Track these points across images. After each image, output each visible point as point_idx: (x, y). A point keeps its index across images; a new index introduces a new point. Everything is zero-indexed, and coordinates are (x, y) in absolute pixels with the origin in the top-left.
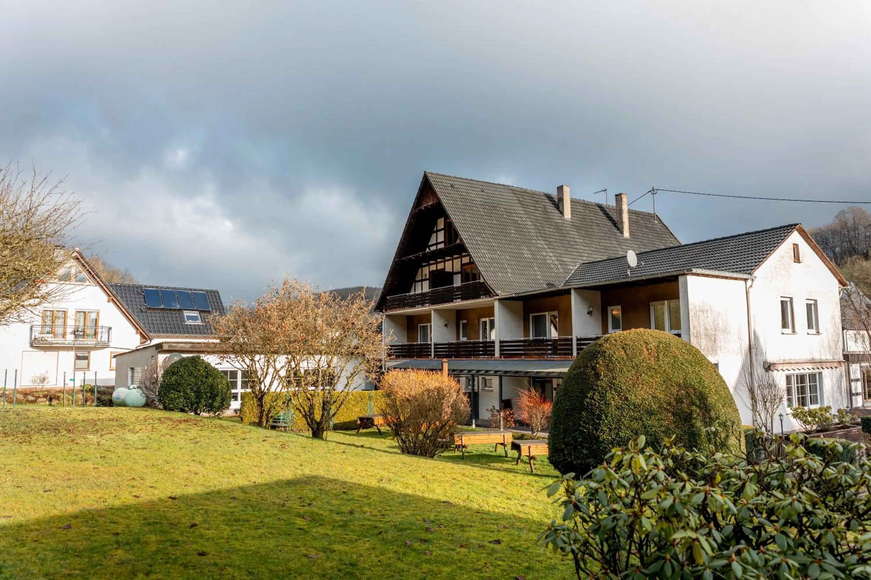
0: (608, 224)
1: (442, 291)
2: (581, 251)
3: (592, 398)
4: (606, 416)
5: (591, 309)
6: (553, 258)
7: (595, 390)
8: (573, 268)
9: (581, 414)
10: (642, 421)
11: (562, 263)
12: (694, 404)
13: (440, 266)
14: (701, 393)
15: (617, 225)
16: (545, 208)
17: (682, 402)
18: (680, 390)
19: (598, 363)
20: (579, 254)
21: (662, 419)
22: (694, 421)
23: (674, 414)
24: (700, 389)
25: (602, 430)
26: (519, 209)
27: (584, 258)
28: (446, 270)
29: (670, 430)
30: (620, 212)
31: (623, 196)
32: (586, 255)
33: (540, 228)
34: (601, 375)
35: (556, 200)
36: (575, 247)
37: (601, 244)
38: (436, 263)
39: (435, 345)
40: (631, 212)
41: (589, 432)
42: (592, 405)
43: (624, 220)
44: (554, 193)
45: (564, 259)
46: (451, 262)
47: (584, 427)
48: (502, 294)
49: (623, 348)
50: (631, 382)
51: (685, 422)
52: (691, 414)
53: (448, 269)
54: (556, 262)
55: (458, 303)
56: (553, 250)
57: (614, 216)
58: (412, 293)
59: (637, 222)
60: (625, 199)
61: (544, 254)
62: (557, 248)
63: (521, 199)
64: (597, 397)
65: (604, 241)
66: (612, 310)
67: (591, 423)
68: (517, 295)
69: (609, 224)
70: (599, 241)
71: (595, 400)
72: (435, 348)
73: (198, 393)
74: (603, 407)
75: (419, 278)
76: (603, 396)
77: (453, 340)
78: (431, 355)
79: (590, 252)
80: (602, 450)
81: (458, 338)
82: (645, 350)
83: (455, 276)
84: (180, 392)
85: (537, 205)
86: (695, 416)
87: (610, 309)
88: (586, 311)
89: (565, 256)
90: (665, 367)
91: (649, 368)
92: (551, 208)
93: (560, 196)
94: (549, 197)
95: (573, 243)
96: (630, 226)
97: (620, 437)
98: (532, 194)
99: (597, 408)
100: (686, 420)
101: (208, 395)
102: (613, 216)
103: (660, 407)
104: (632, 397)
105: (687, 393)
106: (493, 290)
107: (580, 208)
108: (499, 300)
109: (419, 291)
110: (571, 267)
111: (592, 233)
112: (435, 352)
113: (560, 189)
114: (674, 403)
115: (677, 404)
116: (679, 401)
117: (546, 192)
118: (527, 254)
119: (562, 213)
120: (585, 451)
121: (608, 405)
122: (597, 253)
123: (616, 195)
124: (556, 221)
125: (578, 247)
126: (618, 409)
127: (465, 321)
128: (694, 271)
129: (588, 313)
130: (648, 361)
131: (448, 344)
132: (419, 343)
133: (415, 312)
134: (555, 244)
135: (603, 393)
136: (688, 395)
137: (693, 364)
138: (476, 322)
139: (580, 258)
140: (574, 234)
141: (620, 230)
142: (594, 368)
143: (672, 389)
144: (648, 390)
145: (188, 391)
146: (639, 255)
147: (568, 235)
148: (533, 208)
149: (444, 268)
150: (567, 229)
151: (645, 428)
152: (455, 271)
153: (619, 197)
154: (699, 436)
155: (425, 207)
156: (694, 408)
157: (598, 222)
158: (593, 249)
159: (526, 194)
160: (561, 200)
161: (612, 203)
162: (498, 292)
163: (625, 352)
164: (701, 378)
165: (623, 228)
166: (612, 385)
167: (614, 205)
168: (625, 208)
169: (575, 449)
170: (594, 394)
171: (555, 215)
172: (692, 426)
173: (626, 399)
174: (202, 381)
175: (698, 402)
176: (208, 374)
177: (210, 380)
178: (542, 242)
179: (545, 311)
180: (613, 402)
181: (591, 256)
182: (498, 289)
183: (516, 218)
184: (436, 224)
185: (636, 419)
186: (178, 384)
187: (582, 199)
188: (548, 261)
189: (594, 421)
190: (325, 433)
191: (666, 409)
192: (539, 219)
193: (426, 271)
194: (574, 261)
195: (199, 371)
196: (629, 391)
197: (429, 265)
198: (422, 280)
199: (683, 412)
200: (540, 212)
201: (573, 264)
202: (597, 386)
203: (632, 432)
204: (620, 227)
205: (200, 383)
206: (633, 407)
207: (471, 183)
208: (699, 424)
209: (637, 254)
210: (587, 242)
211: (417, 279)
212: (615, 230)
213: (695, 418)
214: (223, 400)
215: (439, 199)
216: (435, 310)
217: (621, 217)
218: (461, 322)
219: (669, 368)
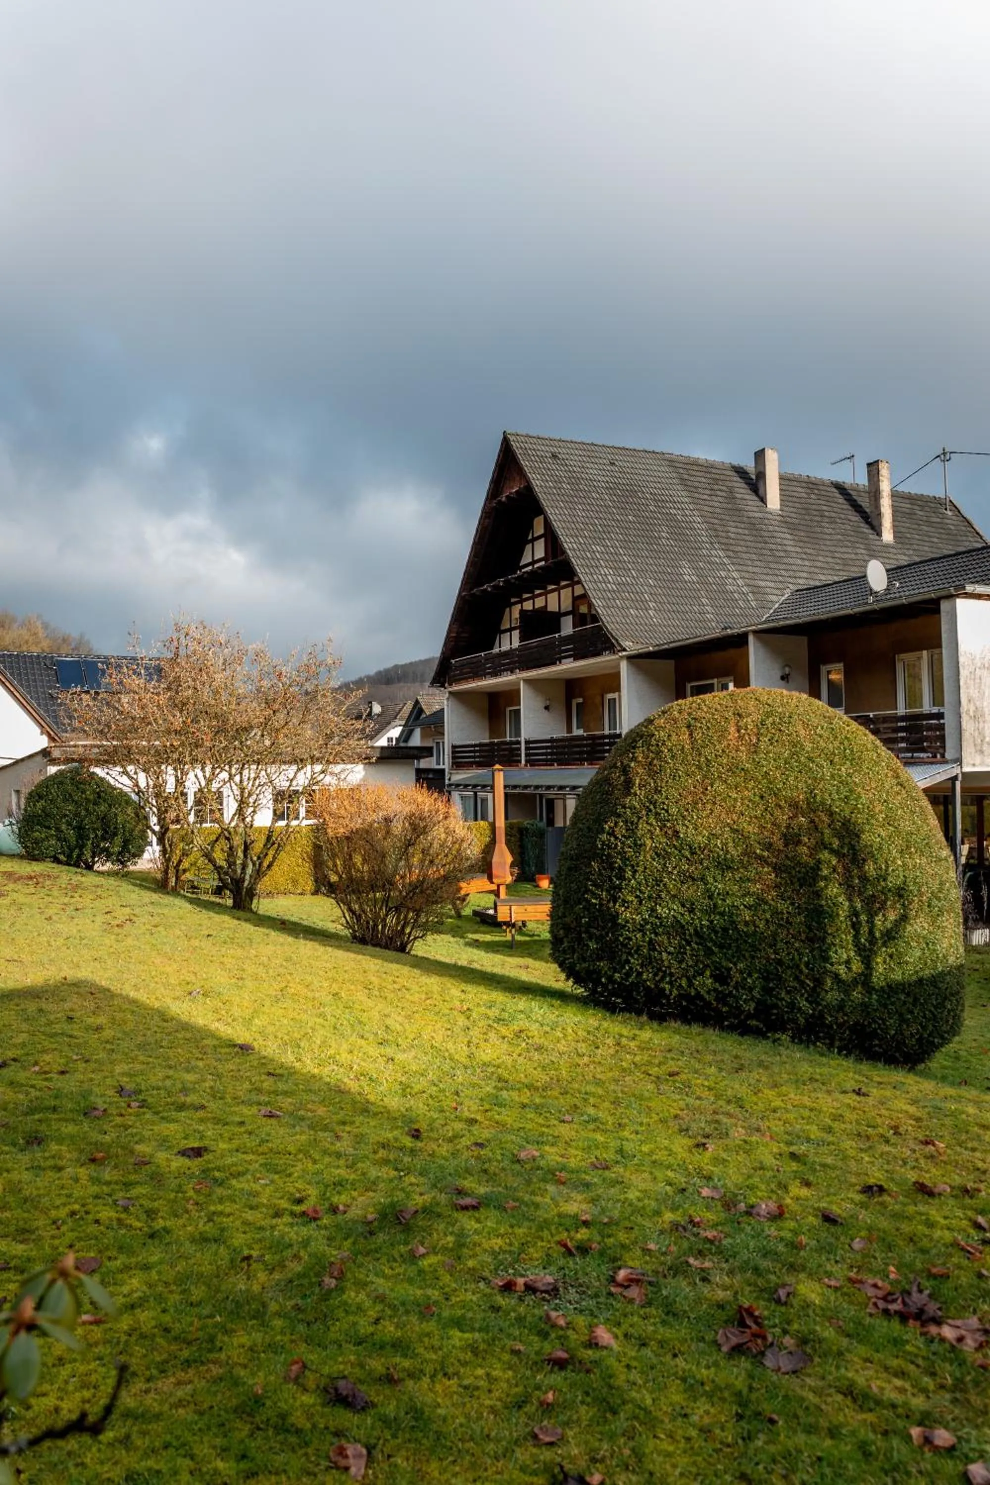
0: (853, 518)
1: (536, 647)
2: (794, 568)
3: (612, 834)
4: (635, 872)
5: (787, 670)
6: (740, 582)
7: (619, 816)
8: (777, 600)
9: (590, 866)
10: (706, 884)
11: (757, 591)
12: (824, 845)
13: (539, 603)
14: (846, 823)
15: (871, 521)
16: (731, 491)
17: (799, 842)
18: (796, 816)
19: (634, 759)
20: (791, 573)
21: (749, 880)
22: (822, 884)
23: (776, 869)
24: (847, 813)
25: (624, 901)
26: (682, 495)
27: (801, 581)
28: (549, 609)
29: (766, 903)
30: (875, 494)
31: (881, 465)
32: (804, 575)
33: (719, 528)
34: (634, 784)
35: (754, 477)
36: (786, 560)
37: (836, 555)
38: (533, 598)
39: (527, 742)
40: (895, 495)
41: (601, 905)
42: (609, 847)
43: (883, 510)
44: (749, 464)
45: (762, 584)
46: (556, 593)
47: (593, 893)
48: (631, 646)
49: (688, 727)
50: (690, 799)
51: (801, 886)
52: (817, 868)
53: (553, 607)
54: (745, 589)
55: (568, 666)
56: (740, 568)
57: (865, 502)
58: (496, 650)
59: (911, 514)
60: (884, 471)
61: (723, 574)
62: (749, 563)
63: (686, 477)
64: (621, 830)
65: (840, 549)
66: (829, 672)
67: (606, 886)
68: (656, 648)
69: (855, 518)
70: (832, 549)
71: (616, 838)
72: (527, 749)
73: (80, 828)
74: (630, 852)
75: (506, 625)
76: (632, 830)
77: (560, 733)
78: (520, 761)
79: (812, 569)
80: (622, 944)
81: (569, 730)
82: (732, 729)
83: (563, 619)
84: (49, 828)
85: (716, 487)
86: (825, 872)
87: (824, 669)
88: (778, 674)
89: (764, 577)
90: (768, 766)
91: (734, 768)
92: (742, 491)
93: (760, 469)
94: (741, 472)
95: (782, 554)
96: (894, 521)
97: (657, 917)
98: (708, 468)
99: (619, 853)
100: (803, 882)
101: (99, 833)
102: (863, 505)
103: (745, 853)
104: (687, 832)
105: (812, 821)
106: (617, 640)
107: (801, 492)
108: (629, 658)
109: (506, 647)
110: (774, 598)
111: (820, 536)
112: (527, 755)
113: (760, 456)
114: (780, 844)
115: (786, 845)
116: (791, 839)
117: (735, 463)
118: (688, 574)
119: (763, 500)
120: (593, 945)
121: (638, 847)
122: (825, 572)
123: (869, 465)
124: (751, 514)
125: (791, 561)
126: (658, 855)
127: (580, 700)
128: (969, 588)
129: (783, 678)
130: (733, 754)
131: (552, 740)
132: (508, 739)
133: (497, 685)
134: (744, 556)
135: (632, 823)
136: (814, 826)
137: (836, 759)
138: (598, 700)
139: (794, 581)
140: (786, 537)
141: (877, 531)
142: (625, 770)
143: (778, 813)
144: (723, 816)
145: (64, 827)
146: (893, 572)
147: (772, 540)
148: (708, 492)
149: (546, 606)
150: (771, 528)
151: (711, 897)
152: (563, 610)
153: (873, 468)
154: (833, 916)
155: (507, 497)
156: (825, 855)
157: (834, 515)
158: (819, 564)
159: (695, 468)
160: (761, 475)
161: (862, 479)
162: (627, 644)
163: (691, 735)
164: (851, 791)
165: (880, 525)
166: (651, 806)
167: (867, 484)
168: (885, 487)
169: (580, 940)
170: (616, 824)
171: (750, 503)
172: (818, 895)
173: (676, 833)
174: (87, 810)
175: (836, 843)
176: (99, 797)
177: (103, 808)
178: (721, 553)
179: (713, 678)
180: (649, 842)
181: (815, 577)
182: (627, 638)
183: (673, 511)
184: (531, 527)
185: (693, 879)
186: (47, 815)
187: (804, 474)
188: (729, 588)
189: (611, 880)
190: (255, 901)
191: (760, 857)
192: (718, 511)
193: (516, 610)
194: (781, 586)
195: (83, 792)
196: (684, 817)
197: (521, 601)
198: (510, 630)
199: (799, 864)
200: (721, 499)
201: (779, 592)
202: (624, 807)
203: (683, 906)
204: (875, 523)
205: (83, 813)
206: (687, 853)
207: (589, 449)
208: (834, 890)
209: (887, 571)
210: (808, 551)
211: (503, 628)
212: (866, 530)
213: (825, 878)
214: (126, 843)
215: (528, 482)
216: (527, 681)
217: (877, 506)
218: (575, 702)
219: (778, 768)
